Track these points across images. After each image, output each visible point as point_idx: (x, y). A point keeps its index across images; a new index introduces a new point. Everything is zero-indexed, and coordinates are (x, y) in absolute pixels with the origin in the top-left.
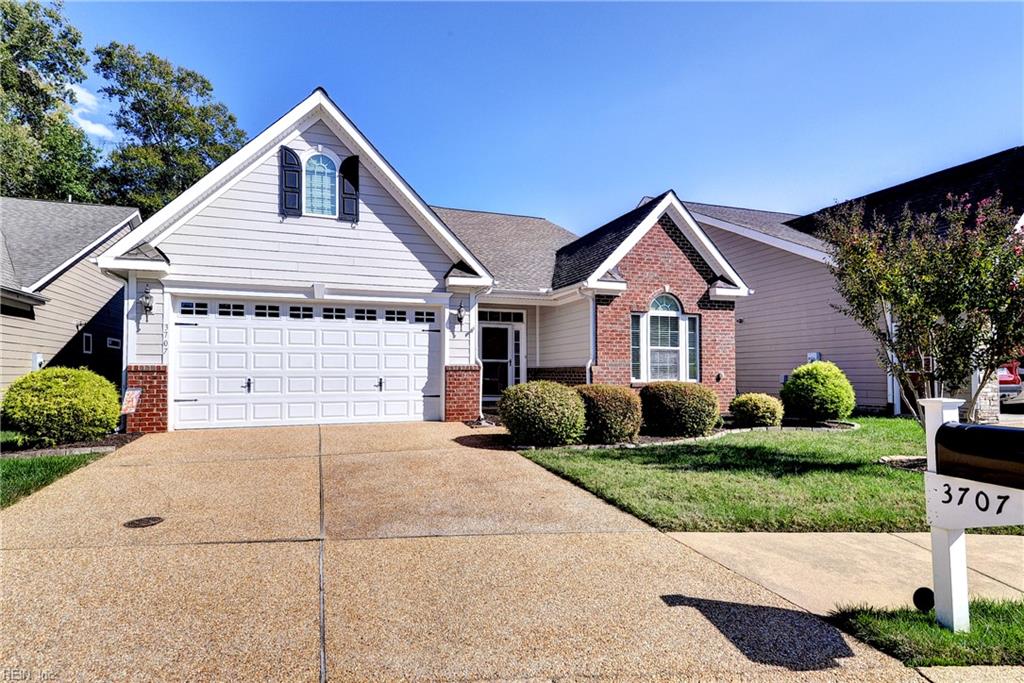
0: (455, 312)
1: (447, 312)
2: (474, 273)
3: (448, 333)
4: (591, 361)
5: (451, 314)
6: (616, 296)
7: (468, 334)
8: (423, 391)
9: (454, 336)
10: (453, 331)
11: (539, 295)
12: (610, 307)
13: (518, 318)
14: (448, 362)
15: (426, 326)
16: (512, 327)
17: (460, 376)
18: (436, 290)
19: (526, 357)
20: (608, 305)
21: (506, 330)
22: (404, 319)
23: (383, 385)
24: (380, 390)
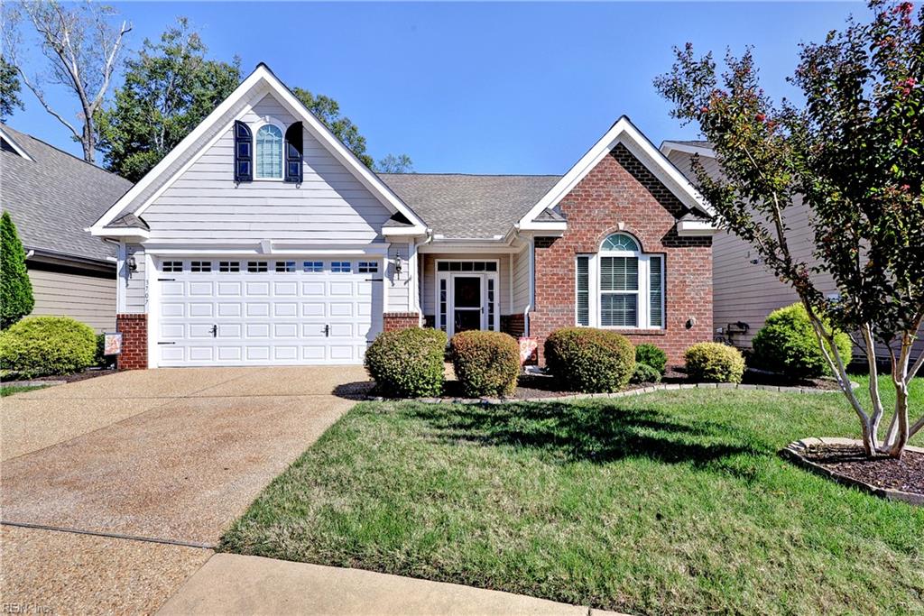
0: (392, 261)
1: (386, 261)
3: (386, 281)
4: (529, 307)
5: (390, 263)
6: (557, 238)
7: (407, 282)
8: (366, 336)
9: (393, 285)
10: (392, 280)
11: (493, 242)
12: (550, 250)
13: (492, 267)
14: (387, 309)
15: (369, 276)
16: (484, 276)
17: (398, 322)
18: (376, 241)
19: (500, 305)
20: (548, 247)
21: (479, 279)
22: (348, 270)
23: (329, 331)
24: (327, 335)
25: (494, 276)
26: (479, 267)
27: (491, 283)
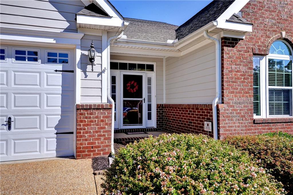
0: (86, 53)
1: (79, 53)
2: (105, 15)
3: (79, 72)
4: (217, 100)
5: (82, 55)
6: (240, 39)
7: (100, 74)
8: (56, 128)
9: (86, 76)
10: (84, 71)
11: (166, 45)
12: (234, 49)
13: (150, 68)
14: (79, 100)
15: (59, 67)
16: (145, 74)
17: (91, 114)
18: (67, 30)
19: (156, 96)
20: (233, 47)
21: (141, 77)
22: (36, 60)
23: (12, 124)
24: (9, 128)
25: (152, 75)
26: (142, 67)
27: (149, 80)
